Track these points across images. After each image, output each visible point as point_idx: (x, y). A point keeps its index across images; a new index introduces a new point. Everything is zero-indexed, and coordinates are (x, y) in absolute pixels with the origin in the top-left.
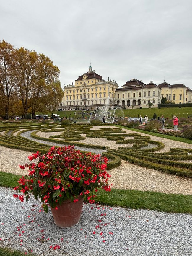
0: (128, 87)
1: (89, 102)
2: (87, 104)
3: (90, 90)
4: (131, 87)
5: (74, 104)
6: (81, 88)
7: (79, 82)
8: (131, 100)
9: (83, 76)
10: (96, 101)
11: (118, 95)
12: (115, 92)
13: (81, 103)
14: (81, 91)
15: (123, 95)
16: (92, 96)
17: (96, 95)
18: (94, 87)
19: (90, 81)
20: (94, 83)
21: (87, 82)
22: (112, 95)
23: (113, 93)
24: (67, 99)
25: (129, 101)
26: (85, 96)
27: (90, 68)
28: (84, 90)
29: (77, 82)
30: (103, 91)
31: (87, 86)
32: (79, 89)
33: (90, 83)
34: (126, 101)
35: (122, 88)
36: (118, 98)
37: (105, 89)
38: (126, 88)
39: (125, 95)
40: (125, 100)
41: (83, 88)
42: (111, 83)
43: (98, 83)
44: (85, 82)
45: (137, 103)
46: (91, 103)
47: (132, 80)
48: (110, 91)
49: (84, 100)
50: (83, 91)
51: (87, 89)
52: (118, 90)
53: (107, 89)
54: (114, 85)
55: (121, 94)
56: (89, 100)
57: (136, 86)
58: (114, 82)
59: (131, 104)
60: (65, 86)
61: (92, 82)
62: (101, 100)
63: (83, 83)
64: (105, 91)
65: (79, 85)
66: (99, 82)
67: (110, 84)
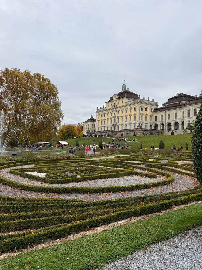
0: (169, 106)
1: (118, 127)
2: (116, 129)
3: (120, 112)
4: (173, 105)
5: (105, 129)
6: (111, 111)
7: (110, 104)
8: (173, 123)
9: (114, 97)
10: (126, 125)
11: (156, 116)
12: (151, 113)
13: (111, 128)
14: (111, 115)
15: (162, 116)
16: (122, 120)
17: (126, 118)
18: (124, 108)
19: (120, 101)
20: (124, 104)
21: (117, 104)
22: (146, 116)
23: (147, 114)
24: (99, 125)
25: (169, 124)
26: (115, 120)
27: (124, 86)
28: (114, 112)
29: (108, 104)
30: (133, 112)
31: (117, 108)
32: (109, 112)
33: (121, 104)
34: (166, 124)
35: (163, 107)
36: (156, 120)
37: (135, 109)
38: (167, 107)
39: (164, 116)
40: (164, 123)
41: (113, 110)
42: (144, 102)
43: (128, 103)
44: (115, 104)
45: (180, 127)
46: (120, 128)
47: (177, 95)
48: (141, 112)
49: (114, 124)
50: (113, 114)
51: (117, 111)
52: (157, 110)
53: (137, 109)
54: (149, 104)
55: (159, 115)
56: (119, 125)
57: (181, 103)
58: (151, 100)
59: (173, 128)
60: (97, 110)
61: (122, 102)
62: (131, 124)
63: (113, 104)
64: (135, 113)
65: (110, 107)
66: (129, 101)
67: (142, 103)
